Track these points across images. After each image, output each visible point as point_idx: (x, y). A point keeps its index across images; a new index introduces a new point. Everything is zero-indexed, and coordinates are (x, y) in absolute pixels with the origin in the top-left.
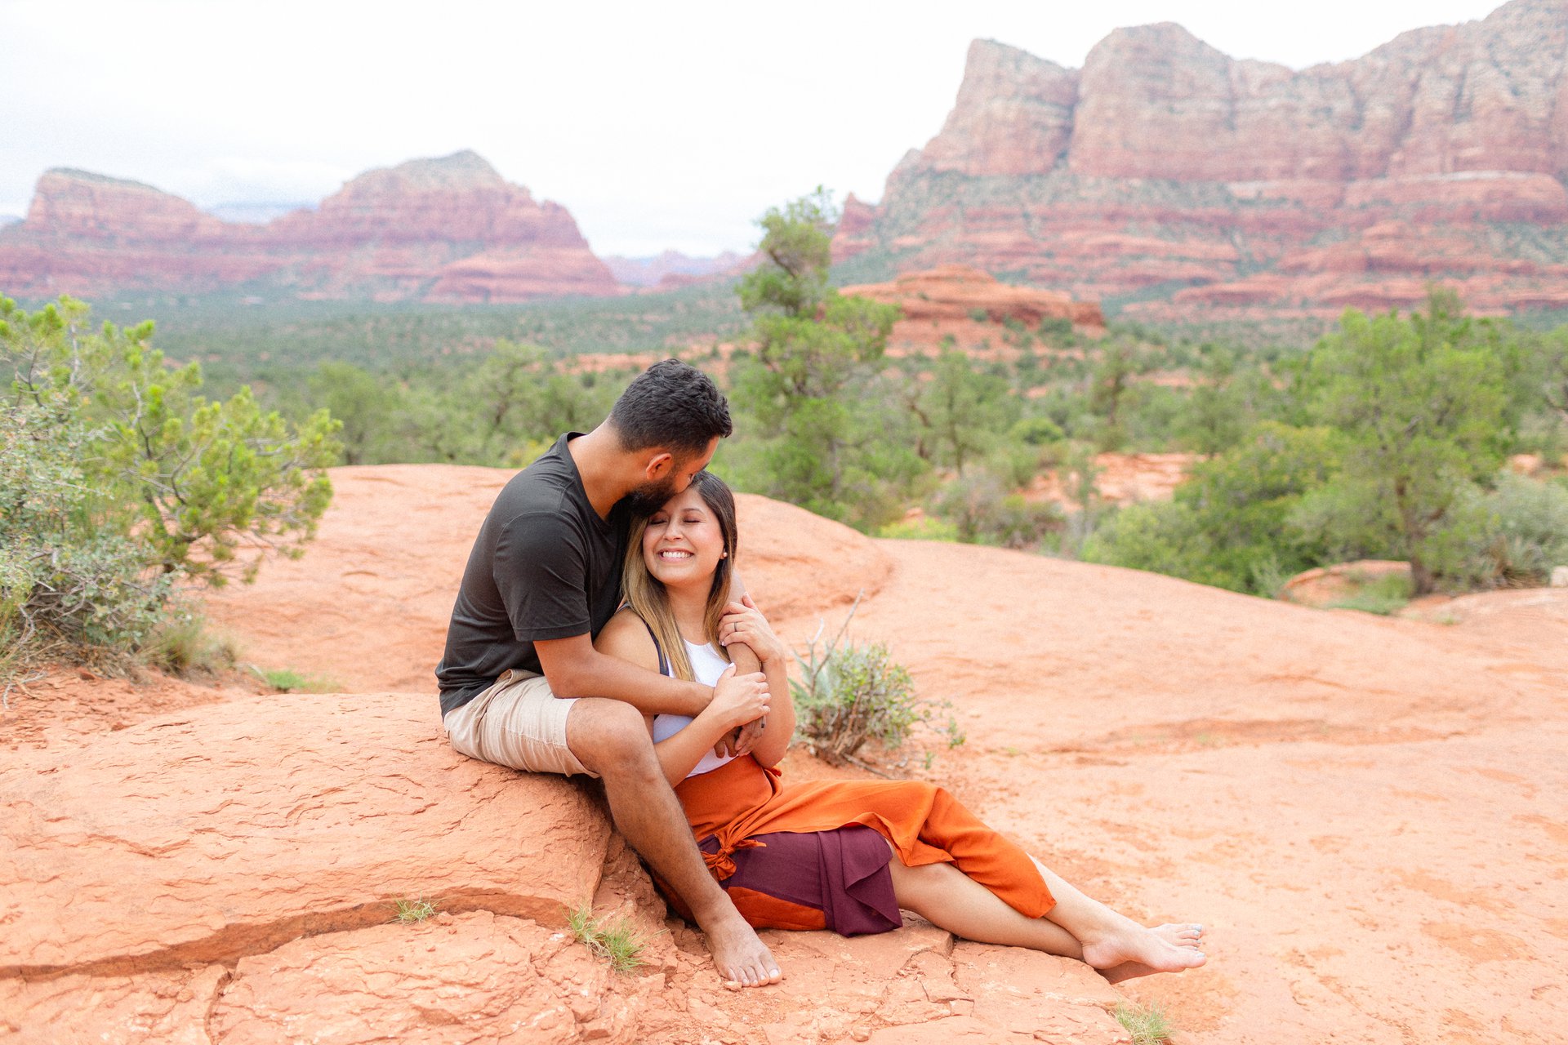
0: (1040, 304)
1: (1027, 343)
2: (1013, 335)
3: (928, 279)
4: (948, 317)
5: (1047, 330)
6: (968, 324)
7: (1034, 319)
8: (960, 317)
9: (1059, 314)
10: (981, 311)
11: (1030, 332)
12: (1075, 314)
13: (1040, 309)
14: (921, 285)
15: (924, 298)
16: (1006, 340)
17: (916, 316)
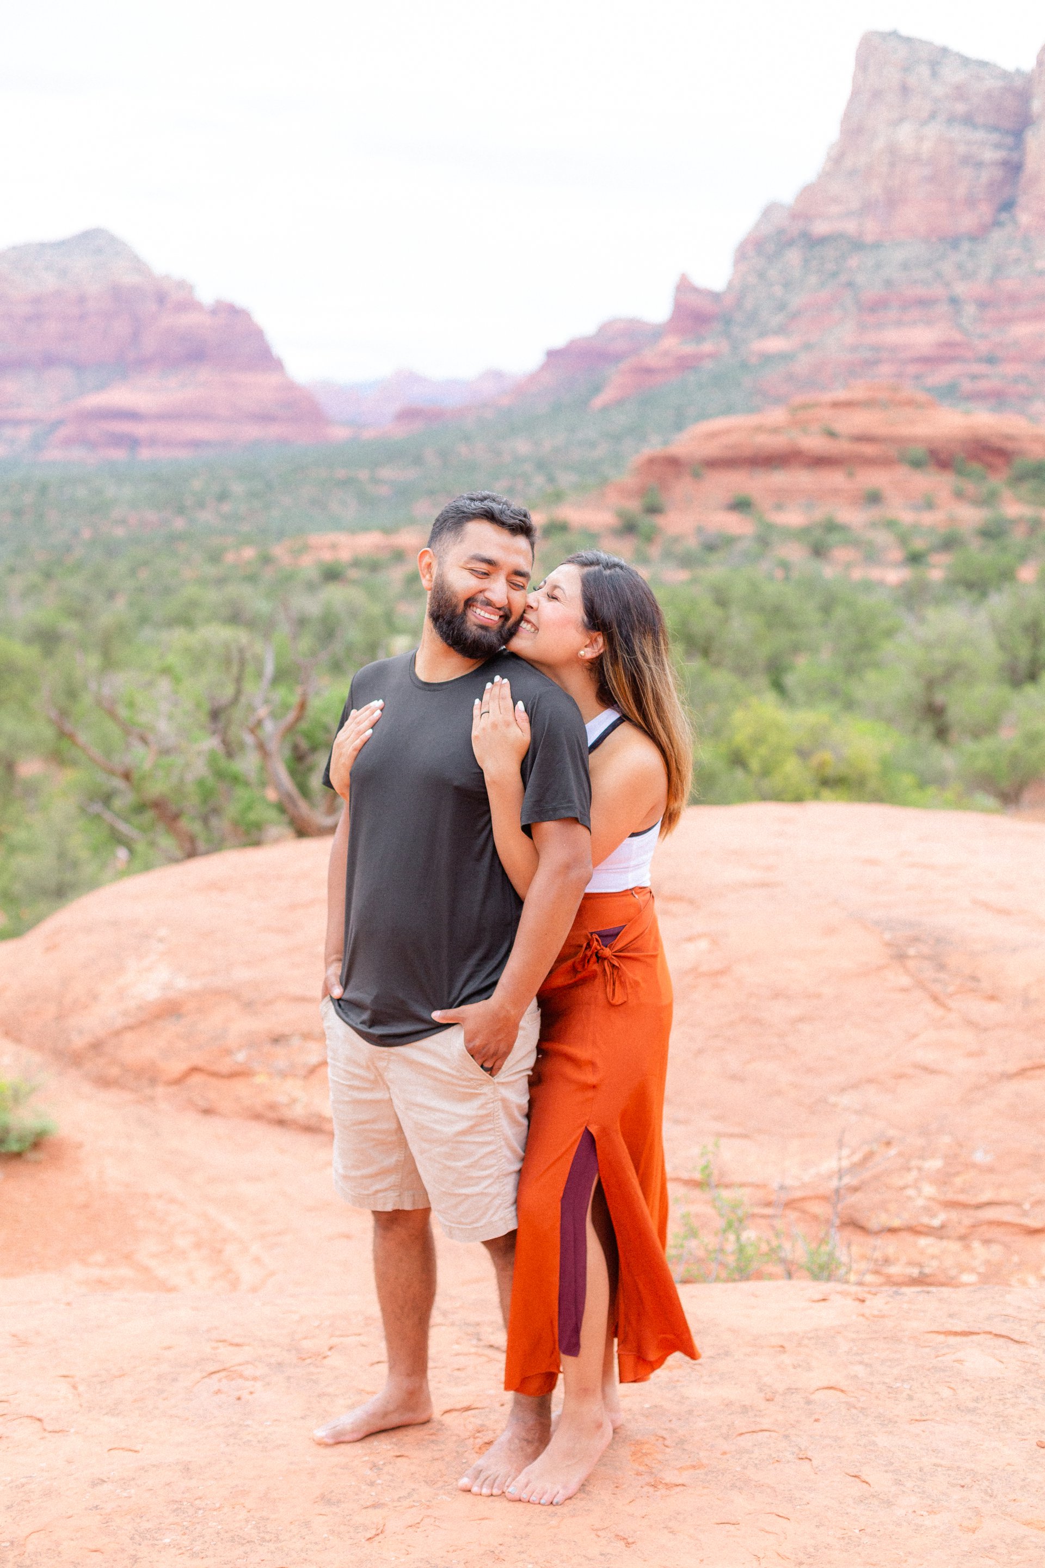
0: (1007, 438)
1: (989, 499)
2: (970, 487)
3: (836, 405)
4: (870, 462)
5: (1019, 479)
6: (902, 472)
7: (999, 462)
8: (885, 462)
9: (1038, 451)
10: (919, 451)
11: (996, 481)
13: (1009, 446)
14: (827, 413)
15: (832, 434)
16: (959, 495)
17: (820, 462)
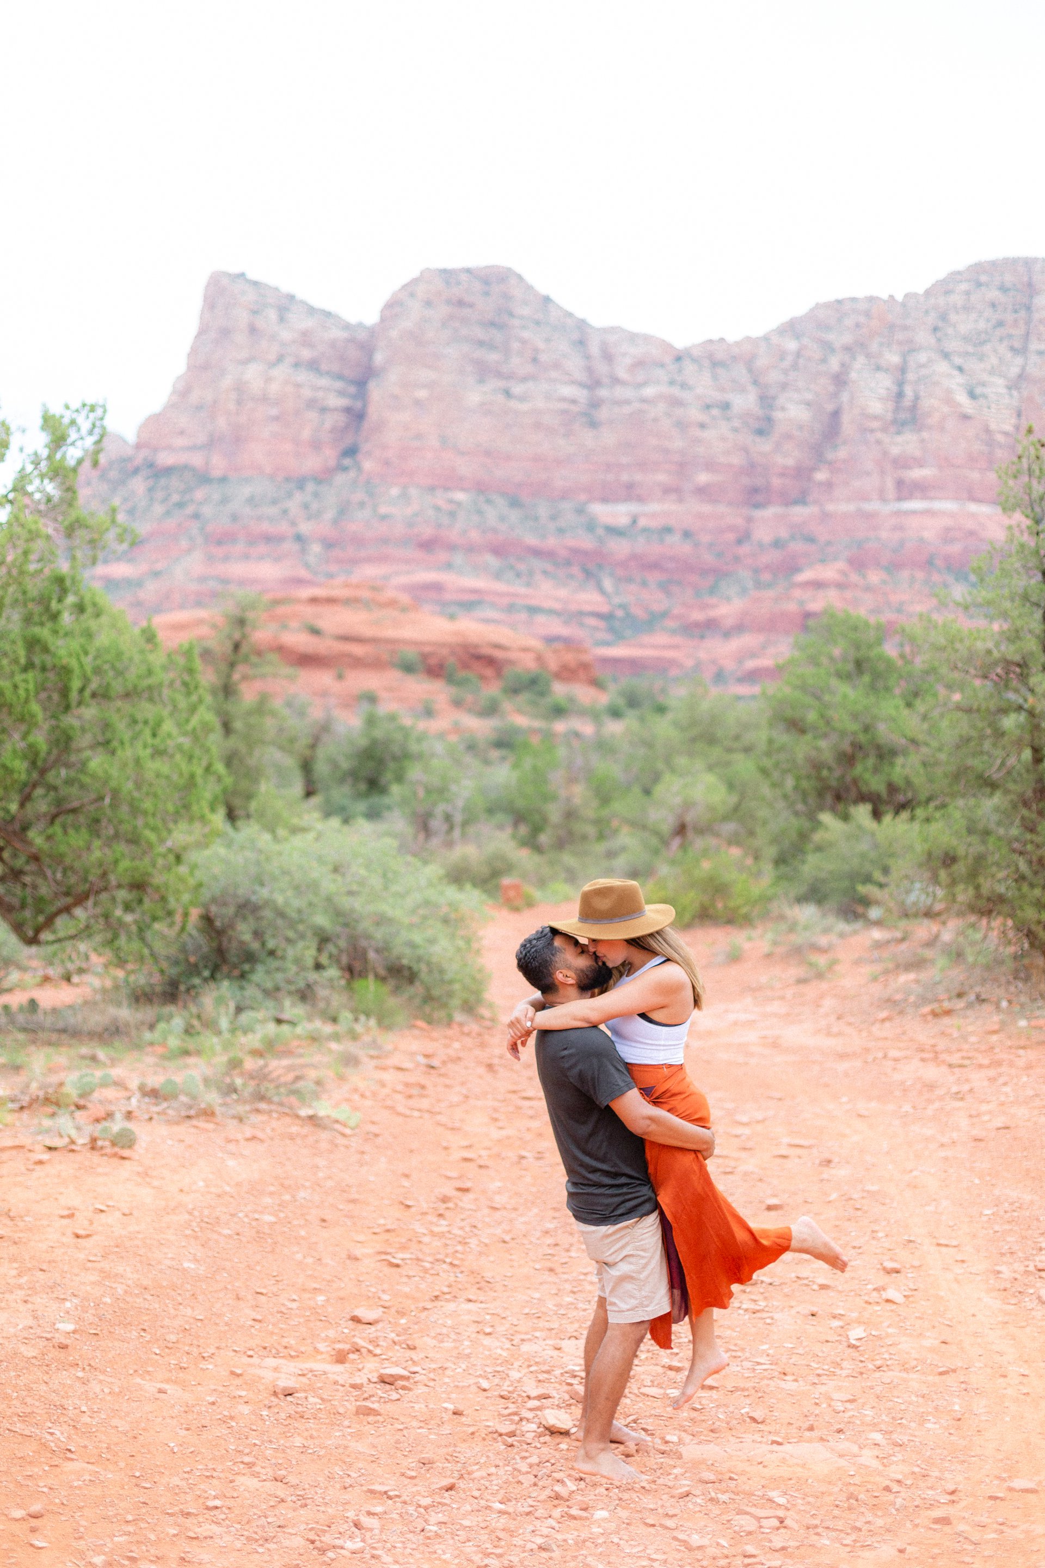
0: (498, 646)
1: (491, 710)
2: (469, 698)
3: (314, 600)
4: (358, 663)
5: (514, 690)
6: (393, 676)
7: (489, 672)
8: (376, 664)
9: (528, 663)
10: (411, 654)
11: (493, 690)
12: (553, 664)
13: (497, 654)
14: (309, 610)
15: (315, 632)
16: (457, 703)
17: (306, 660)
